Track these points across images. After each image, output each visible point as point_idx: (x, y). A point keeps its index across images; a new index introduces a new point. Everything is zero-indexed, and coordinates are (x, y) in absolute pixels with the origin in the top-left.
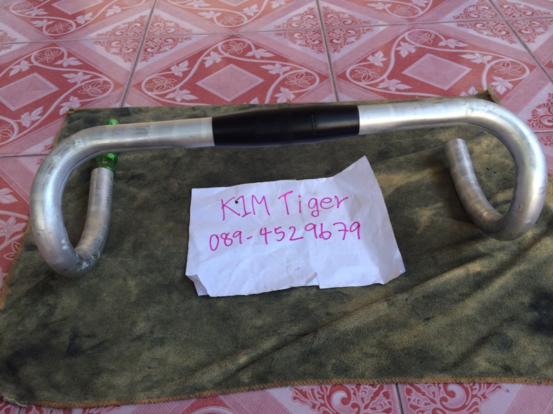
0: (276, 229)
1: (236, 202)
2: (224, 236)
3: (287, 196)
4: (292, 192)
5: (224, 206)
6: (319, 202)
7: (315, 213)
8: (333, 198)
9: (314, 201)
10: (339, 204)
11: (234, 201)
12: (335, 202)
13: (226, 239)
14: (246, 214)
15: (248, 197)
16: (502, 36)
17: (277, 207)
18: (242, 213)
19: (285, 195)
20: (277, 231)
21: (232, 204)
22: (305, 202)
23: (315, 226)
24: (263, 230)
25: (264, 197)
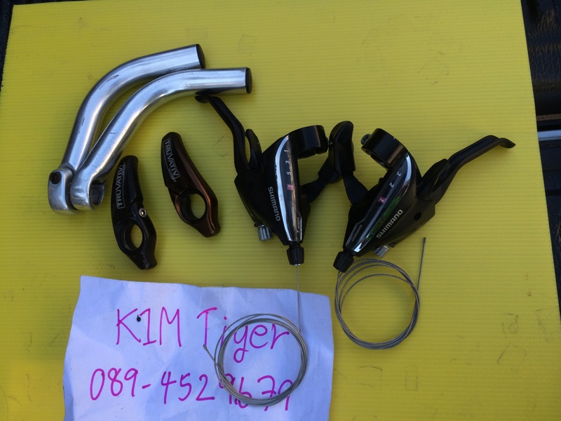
0: (183, 378)
1: (139, 319)
2: (113, 374)
3: (210, 312)
4: (215, 309)
5: (120, 322)
7: (239, 357)
10: (275, 340)
11: (135, 316)
12: (269, 337)
13: (114, 380)
14: (149, 343)
15: (157, 310)
18: (144, 339)
19: (206, 312)
20: (184, 382)
21: (131, 320)
23: (233, 379)
24: (167, 375)
25: (178, 311)
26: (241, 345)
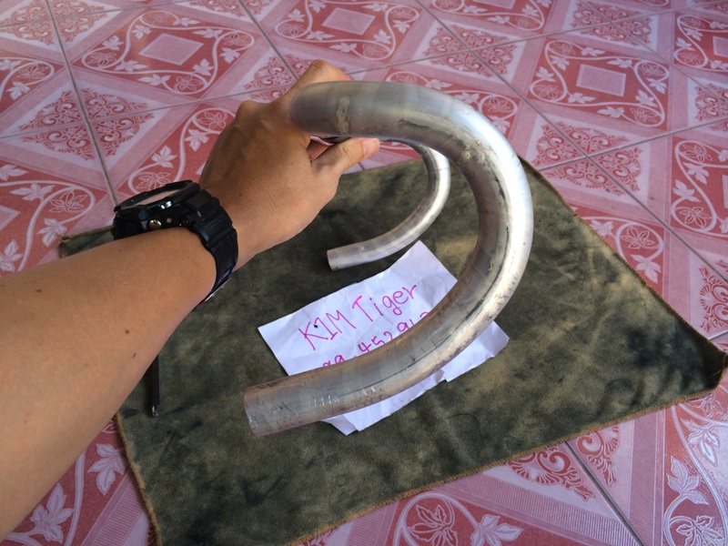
0: (373, 341)
1: (316, 326)
3: (359, 302)
4: (360, 297)
5: (305, 335)
6: (392, 299)
7: (397, 311)
8: (402, 290)
9: (386, 299)
10: (411, 294)
11: (312, 326)
12: (406, 294)
14: (334, 336)
15: (323, 316)
16: (477, 70)
17: (357, 317)
18: (330, 336)
19: (356, 302)
20: (376, 341)
21: (312, 330)
22: (379, 303)
23: (405, 324)
24: (362, 346)
25: (338, 312)
26: (393, 307)
